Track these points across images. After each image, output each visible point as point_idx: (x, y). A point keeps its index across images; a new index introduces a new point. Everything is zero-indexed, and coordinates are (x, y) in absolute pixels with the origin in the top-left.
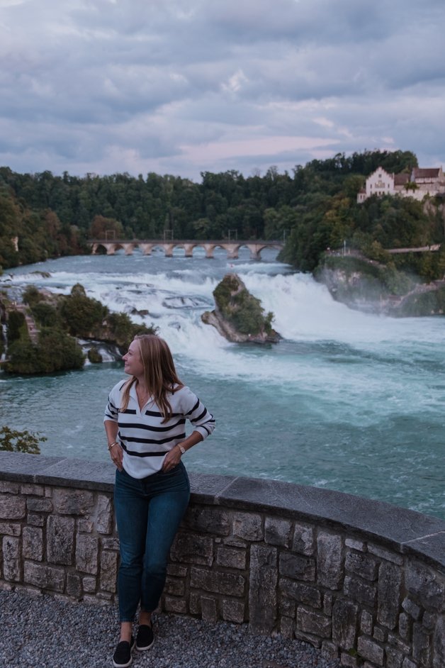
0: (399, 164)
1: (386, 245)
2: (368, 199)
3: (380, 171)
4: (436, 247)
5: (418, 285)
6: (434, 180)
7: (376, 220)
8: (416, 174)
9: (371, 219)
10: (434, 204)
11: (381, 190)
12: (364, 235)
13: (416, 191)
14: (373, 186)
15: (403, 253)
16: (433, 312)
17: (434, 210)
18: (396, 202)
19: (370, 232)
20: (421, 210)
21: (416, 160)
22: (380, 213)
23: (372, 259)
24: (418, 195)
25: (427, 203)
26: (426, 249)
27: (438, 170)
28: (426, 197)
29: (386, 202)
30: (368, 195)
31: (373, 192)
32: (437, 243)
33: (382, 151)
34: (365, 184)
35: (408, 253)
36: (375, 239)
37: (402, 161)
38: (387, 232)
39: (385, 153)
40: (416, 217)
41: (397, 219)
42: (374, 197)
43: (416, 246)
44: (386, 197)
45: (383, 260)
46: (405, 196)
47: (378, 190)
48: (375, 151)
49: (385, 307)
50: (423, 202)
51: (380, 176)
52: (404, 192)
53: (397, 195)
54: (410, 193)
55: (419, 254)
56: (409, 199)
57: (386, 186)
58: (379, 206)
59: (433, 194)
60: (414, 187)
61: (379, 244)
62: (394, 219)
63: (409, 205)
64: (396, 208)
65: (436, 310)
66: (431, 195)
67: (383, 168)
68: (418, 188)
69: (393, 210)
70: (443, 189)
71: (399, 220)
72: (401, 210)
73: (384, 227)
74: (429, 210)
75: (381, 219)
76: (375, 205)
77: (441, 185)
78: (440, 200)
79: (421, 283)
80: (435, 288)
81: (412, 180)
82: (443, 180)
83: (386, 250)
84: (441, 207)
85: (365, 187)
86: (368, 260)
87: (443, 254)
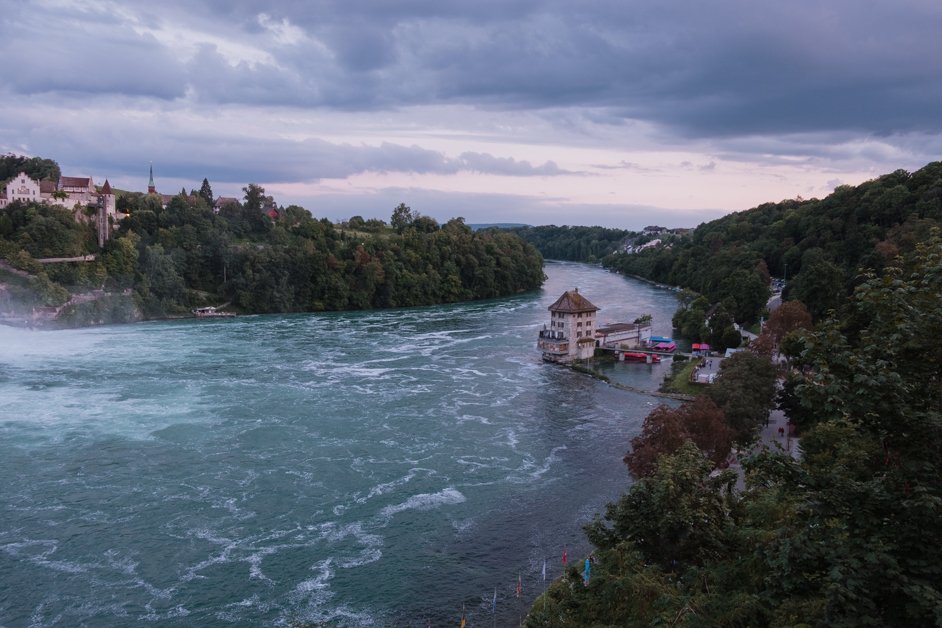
0: (41, 170)
1: (34, 255)
2: (10, 204)
3: (22, 176)
4: (91, 258)
5: (74, 295)
6: (84, 190)
7: (22, 228)
8: (63, 182)
9: (15, 226)
10: (86, 214)
11: (26, 197)
12: (8, 243)
13: (66, 200)
14: (16, 192)
15: (56, 263)
16: (92, 322)
17: (86, 220)
18: (44, 210)
19: (16, 240)
20: (72, 220)
21: (58, 169)
22: (26, 221)
23: (19, 269)
24: (69, 204)
25: (79, 212)
26: (82, 258)
27: (88, 180)
28: (77, 206)
29: (33, 210)
30: (10, 200)
31: (16, 198)
32: (92, 253)
33: (18, 156)
34: (5, 189)
35: (61, 263)
36: (22, 248)
37: (42, 169)
38: (36, 241)
39: (22, 158)
40: (68, 227)
41: (47, 227)
42: (16, 204)
43: (70, 256)
44: (32, 204)
45: (32, 270)
46: (54, 204)
47: (22, 196)
48: (10, 156)
49: (38, 320)
50: (74, 212)
51: (23, 181)
52: (52, 199)
53: (44, 202)
54: (59, 201)
55: (74, 264)
56: (58, 206)
57: (31, 192)
58: (25, 213)
59: (84, 203)
60: (63, 195)
61: (28, 253)
62: (44, 228)
63: (59, 211)
64: (44, 216)
65: (96, 321)
66: (82, 204)
67: (26, 173)
68: (68, 197)
69: (41, 218)
70: (94, 200)
71: (49, 229)
72: (50, 218)
73: (31, 235)
74: (81, 220)
75: (27, 227)
76: (19, 212)
77: (92, 194)
78: (92, 210)
79: (78, 293)
80: (93, 298)
81: (59, 189)
82: (94, 191)
83: (36, 260)
84: (93, 218)
85: (5, 193)
86: (15, 271)
87: (100, 264)
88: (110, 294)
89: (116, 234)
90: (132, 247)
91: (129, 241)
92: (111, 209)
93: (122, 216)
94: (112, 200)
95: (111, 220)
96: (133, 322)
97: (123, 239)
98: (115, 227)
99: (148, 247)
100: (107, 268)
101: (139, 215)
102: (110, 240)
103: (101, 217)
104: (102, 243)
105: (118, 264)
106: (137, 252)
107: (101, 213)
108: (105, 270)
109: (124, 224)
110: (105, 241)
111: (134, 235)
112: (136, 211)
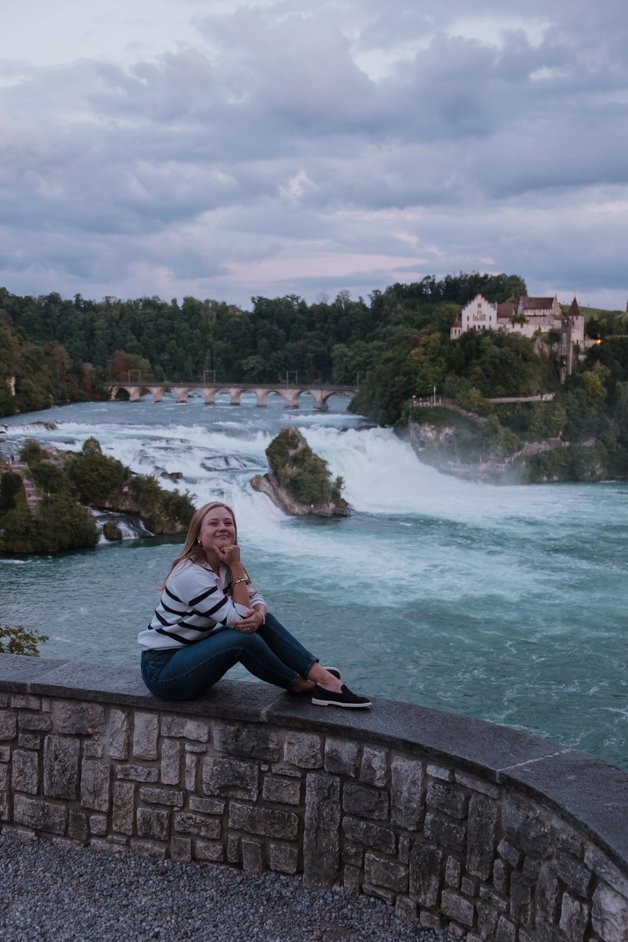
0: (503, 290)
1: (487, 394)
2: (464, 333)
3: (479, 299)
4: (549, 397)
5: (526, 444)
6: (547, 312)
7: (474, 361)
8: (524, 304)
9: (468, 359)
10: (547, 342)
11: (481, 323)
12: (459, 380)
13: (525, 325)
14: (471, 318)
15: (509, 404)
16: (545, 478)
17: (546, 349)
18: (500, 339)
19: (467, 376)
20: (530, 350)
21: (524, 286)
22: (479, 352)
23: (469, 410)
24: (527, 331)
25: (538, 341)
26: (537, 398)
27: (552, 299)
28: (538, 333)
29: (487, 339)
30: (464, 329)
31: (471, 326)
32: (550, 391)
33: (482, 275)
34: (461, 315)
35: (515, 404)
36: (474, 385)
37: (507, 287)
38: (488, 376)
39: (486, 276)
40: (525, 359)
41: (501, 360)
42: (472, 332)
43: (525, 395)
44: (488, 332)
45: (482, 412)
46: (511, 331)
47: (477, 323)
48: (473, 274)
49: (485, 472)
50: (533, 340)
51: (479, 305)
52: (509, 326)
53: (500, 329)
54: (517, 328)
55: (528, 405)
56: (516, 335)
57: (487, 318)
58: (478, 343)
59: (545, 329)
60: (522, 320)
61: (478, 392)
62: (497, 361)
63: (514, 341)
64: (499, 346)
65: (549, 476)
66: (543, 331)
67: (483, 296)
68: (527, 322)
69: (496, 349)
70: (558, 324)
71: (504, 361)
72: (506, 349)
73: (484, 370)
74: (541, 350)
75: (480, 361)
76: (473, 342)
77: (556, 318)
78: (554, 337)
79: (531, 441)
80: (548, 448)
81: (520, 312)
82: (558, 312)
83: (487, 400)
84: (555, 346)
85: (460, 320)
86: (464, 412)
87: (558, 405)
88: (567, 444)
89: (581, 367)
90: (599, 383)
91: (594, 377)
92: (578, 335)
93: (591, 343)
94: (580, 323)
95: (577, 349)
96: (594, 480)
97: (589, 373)
98: (582, 357)
99: (619, 384)
100: (567, 411)
101: (611, 342)
102: (573, 375)
103: (565, 345)
104: (563, 378)
105: (581, 405)
106: (605, 390)
107: (565, 341)
108: (564, 412)
109: (593, 353)
110: (567, 376)
111: (602, 368)
112: (608, 337)
